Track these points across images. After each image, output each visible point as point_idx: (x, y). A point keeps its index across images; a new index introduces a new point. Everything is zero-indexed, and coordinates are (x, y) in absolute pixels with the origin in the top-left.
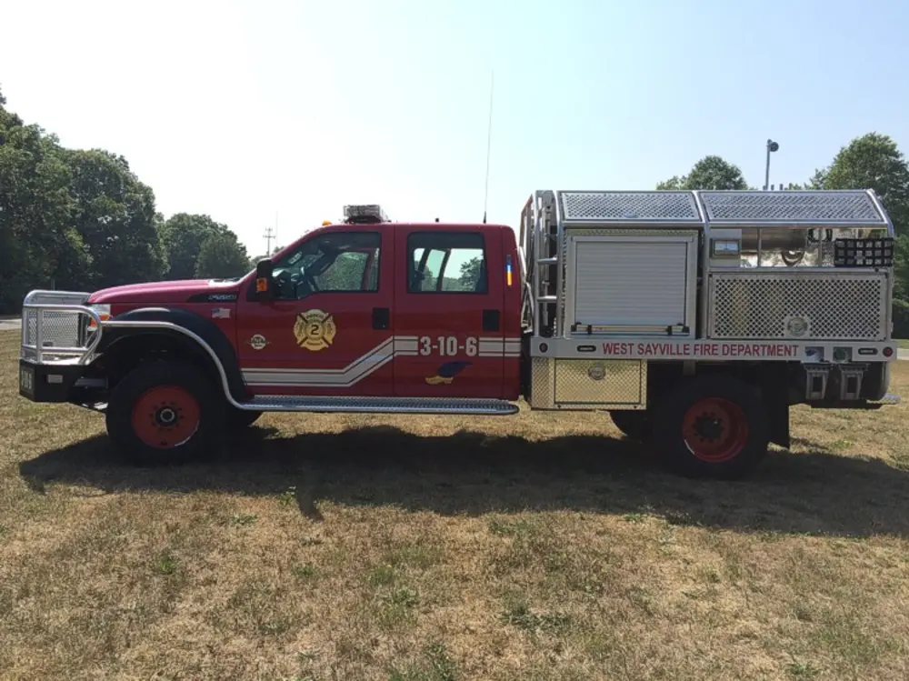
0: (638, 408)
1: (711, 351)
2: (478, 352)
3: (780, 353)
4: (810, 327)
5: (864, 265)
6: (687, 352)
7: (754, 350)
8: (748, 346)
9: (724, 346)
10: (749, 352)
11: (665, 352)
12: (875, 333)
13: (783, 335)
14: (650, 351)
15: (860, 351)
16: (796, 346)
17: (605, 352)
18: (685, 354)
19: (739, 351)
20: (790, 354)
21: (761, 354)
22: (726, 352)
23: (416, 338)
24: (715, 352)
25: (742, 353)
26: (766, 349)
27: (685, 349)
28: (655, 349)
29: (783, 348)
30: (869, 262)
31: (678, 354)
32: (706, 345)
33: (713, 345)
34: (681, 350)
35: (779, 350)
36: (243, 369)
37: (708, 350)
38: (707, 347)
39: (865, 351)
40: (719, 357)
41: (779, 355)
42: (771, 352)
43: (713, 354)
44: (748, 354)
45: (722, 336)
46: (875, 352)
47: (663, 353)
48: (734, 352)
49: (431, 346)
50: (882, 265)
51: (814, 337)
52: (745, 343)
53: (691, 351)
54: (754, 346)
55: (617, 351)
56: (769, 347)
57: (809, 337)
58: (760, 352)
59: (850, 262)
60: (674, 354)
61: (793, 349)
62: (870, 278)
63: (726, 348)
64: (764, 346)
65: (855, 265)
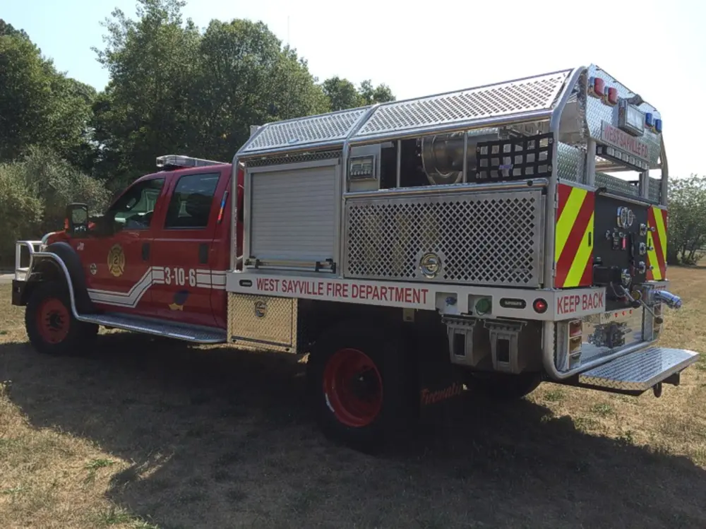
0: (289, 351)
1: (341, 291)
2: (196, 283)
3: (408, 298)
4: (444, 265)
5: (511, 178)
6: (321, 291)
7: (382, 293)
8: (376, 288)
9: (354, 286)
10: (377, 295)
11: (303, 291)
12: (526, 276)
13: (414, 275)
14: (291, 289)
15: (503, 302)
16: (425, 291)
17: (258, 288)
18: (320, 294)
19: (368, 293)
20: (419, 301)
21: (389, 298)
22: (355, 294)
23: (162, 268)
24: (346, 293)
25: (370, 296)
26: (394, 291)
27: (320, 288)
28: (295, 286)
29: (411, 292)
30: (517, 172)
31: (315, 293)
32: (337, 285)
33: (344, 285)
34: (316, 291)
35: (407, 295)
36: (88, 290)
37: (339, 290)
38: (339, 287)
39: (509, 303)
40: (349, 300)
41: (406, 301)
42: (399, 298)
43: (344, 296)
44: (376, 298)
45: (354, 275)
46: (523, 304)
47: (301, 292)
48: (363, 294)
49: (170, 276)
50: (536, 175)
51: (449, 279)
52: (373, 284)
53: (324, 291)
54: (382, 288)
55: (267, 287)
56: (397, 289)
57: (443, 280)
58: (388, 295)
59: (494, 174)
60: (310, 293)
61: (422, 293)
62: (520, 196)
63: (355, 288)
64: (391, 289)
65: (501, 178)
